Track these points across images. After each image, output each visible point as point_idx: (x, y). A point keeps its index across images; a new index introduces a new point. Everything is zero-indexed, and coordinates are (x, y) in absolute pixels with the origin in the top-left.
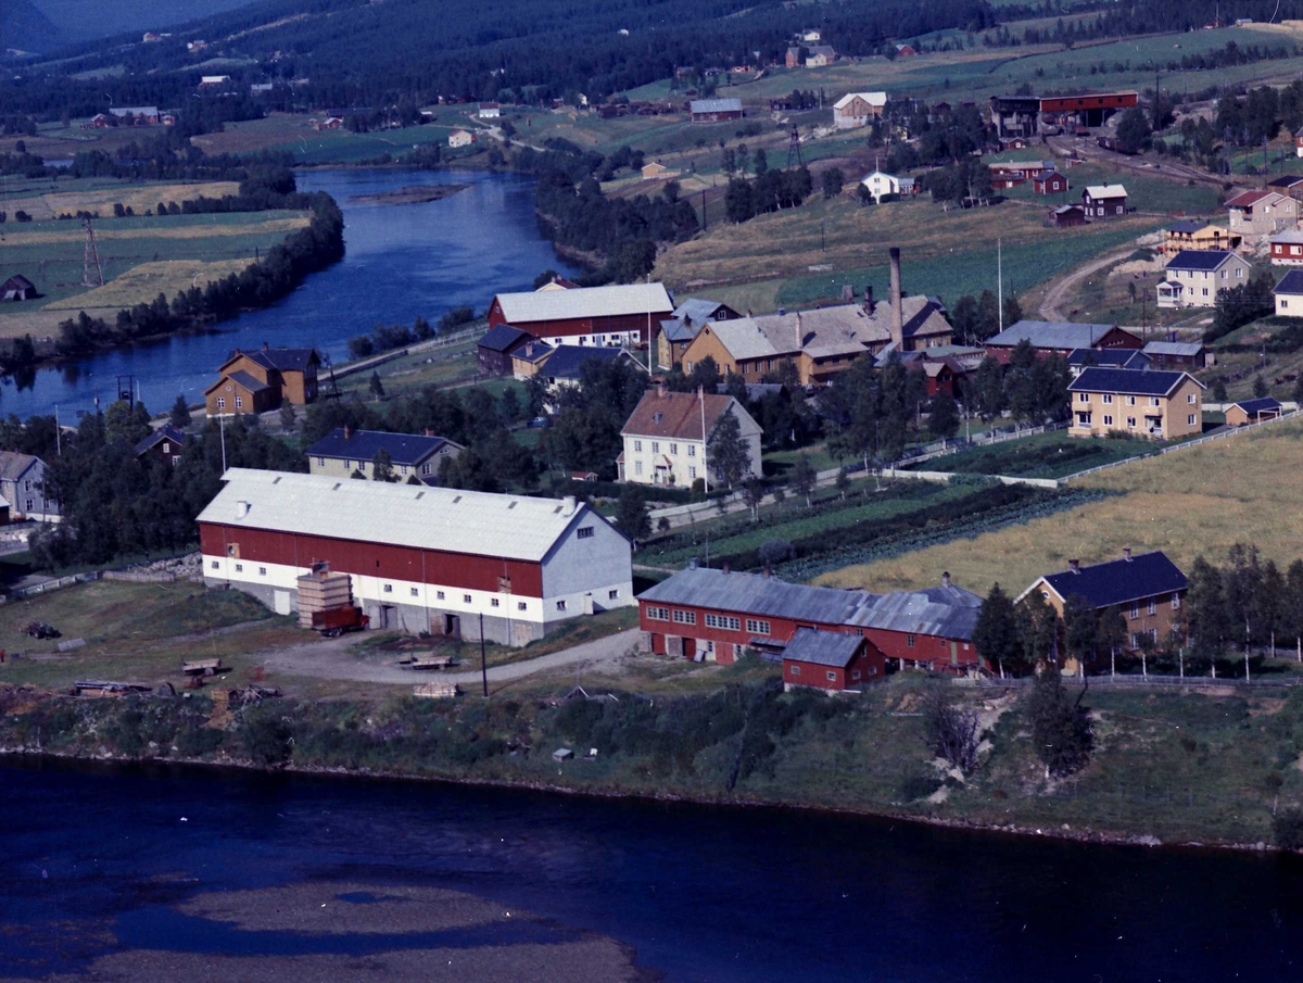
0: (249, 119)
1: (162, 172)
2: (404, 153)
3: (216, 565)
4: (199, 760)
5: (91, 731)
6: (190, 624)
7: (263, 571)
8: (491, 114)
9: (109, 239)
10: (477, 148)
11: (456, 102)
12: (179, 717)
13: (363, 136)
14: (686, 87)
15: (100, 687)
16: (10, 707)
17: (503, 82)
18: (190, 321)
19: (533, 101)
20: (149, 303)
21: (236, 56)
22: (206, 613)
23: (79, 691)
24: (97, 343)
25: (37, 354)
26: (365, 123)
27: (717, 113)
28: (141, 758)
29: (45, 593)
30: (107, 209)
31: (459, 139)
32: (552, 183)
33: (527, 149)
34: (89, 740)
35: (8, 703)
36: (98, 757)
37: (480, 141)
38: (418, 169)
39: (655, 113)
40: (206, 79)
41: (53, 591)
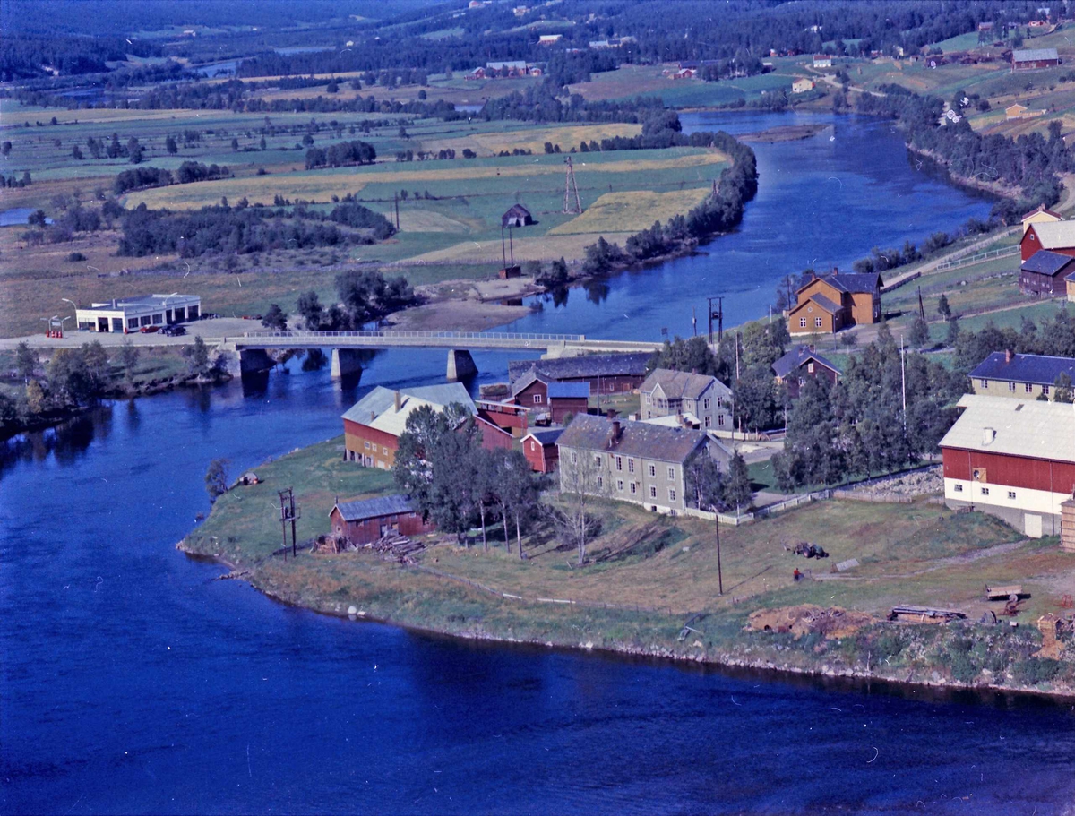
0: (604, 70)
1: (561, 115)
2: (756, 98)
3: (960, 488)
4: (1035, 689)
5: (922, 657)
6: (953, 546)
7: (1012, 495)
8: (825, 64)
9: (554, 173)
10: (819, 93)
11: (786, 54)
12: (1009, 646)
13: (715, 84)
14: (992, 40)
15: (920, 613)
16: (830, 631)
17: (824, 37)
18: (679, 244)
19: (855, 53)
20: (649, 228)
21: (556, 19)
22: (963, 536)
23: (894, 616)
24: (614, 264)
25: (569, 274)
26: (716, 74)
27: (1037, 61)
28: (975, 685)
29: (787, 511)
30: (537, 147)
31: (802, 86)
32: (925, 122)
33: (866, 95)
34: (918, 666)
35: (829, 627)
36: (932, 683)
37: (818, 87)
38: (769, 112)
39: (975, 62)
40: (543, 38)
41: (794, 509)
